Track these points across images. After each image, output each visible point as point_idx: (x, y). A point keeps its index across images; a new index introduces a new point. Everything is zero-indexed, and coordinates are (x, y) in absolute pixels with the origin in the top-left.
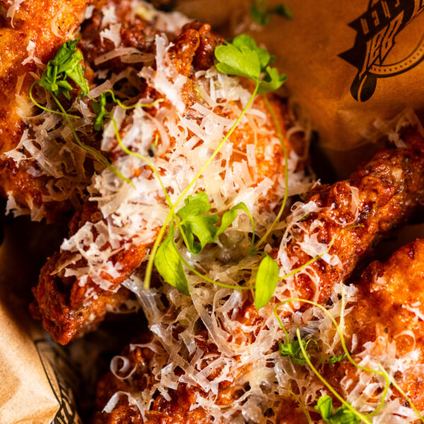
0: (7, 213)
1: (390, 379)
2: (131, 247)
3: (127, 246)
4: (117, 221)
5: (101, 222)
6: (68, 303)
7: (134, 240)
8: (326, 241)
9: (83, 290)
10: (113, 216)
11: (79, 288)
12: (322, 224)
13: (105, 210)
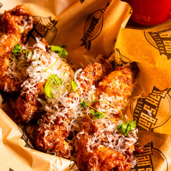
0: (5, 90)
1: (109, 103)
2: (39, 83)
3: (38, 82)
4: (34, 77)
5: (31, 79)
6: (25, 100)
7: (39, 81)
8: (86, 76)
9: (29, 95)
10: (33, 77)
11: (28, 94)
12: (84, 72)
13: (30, 76)
